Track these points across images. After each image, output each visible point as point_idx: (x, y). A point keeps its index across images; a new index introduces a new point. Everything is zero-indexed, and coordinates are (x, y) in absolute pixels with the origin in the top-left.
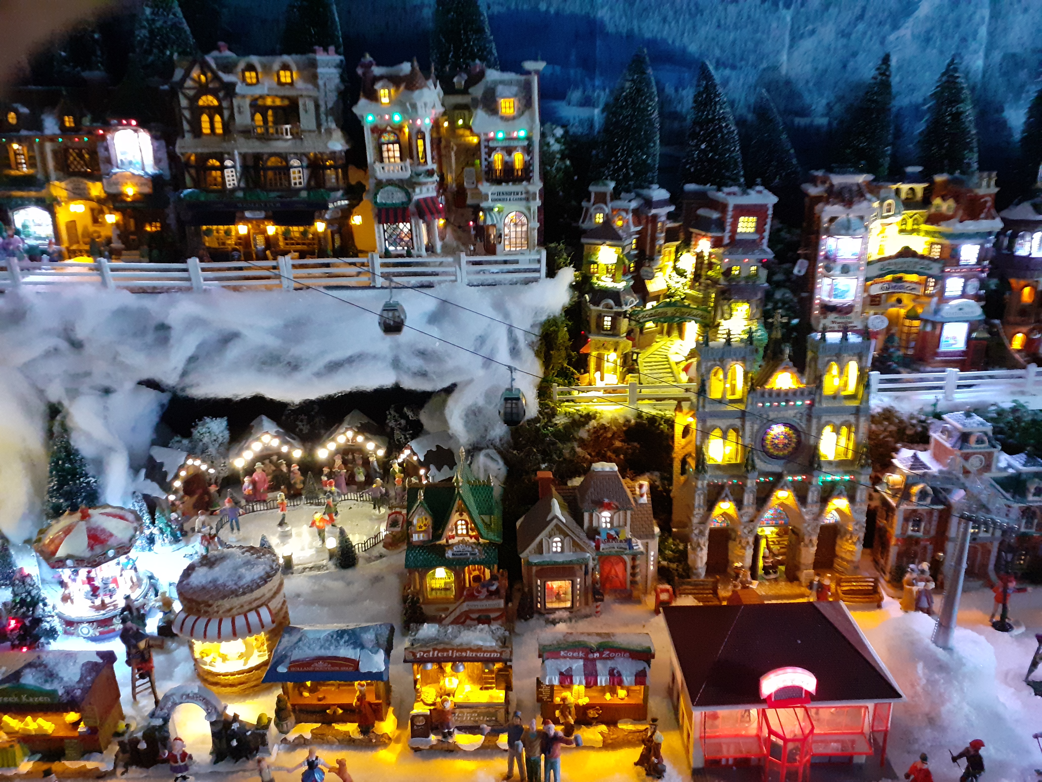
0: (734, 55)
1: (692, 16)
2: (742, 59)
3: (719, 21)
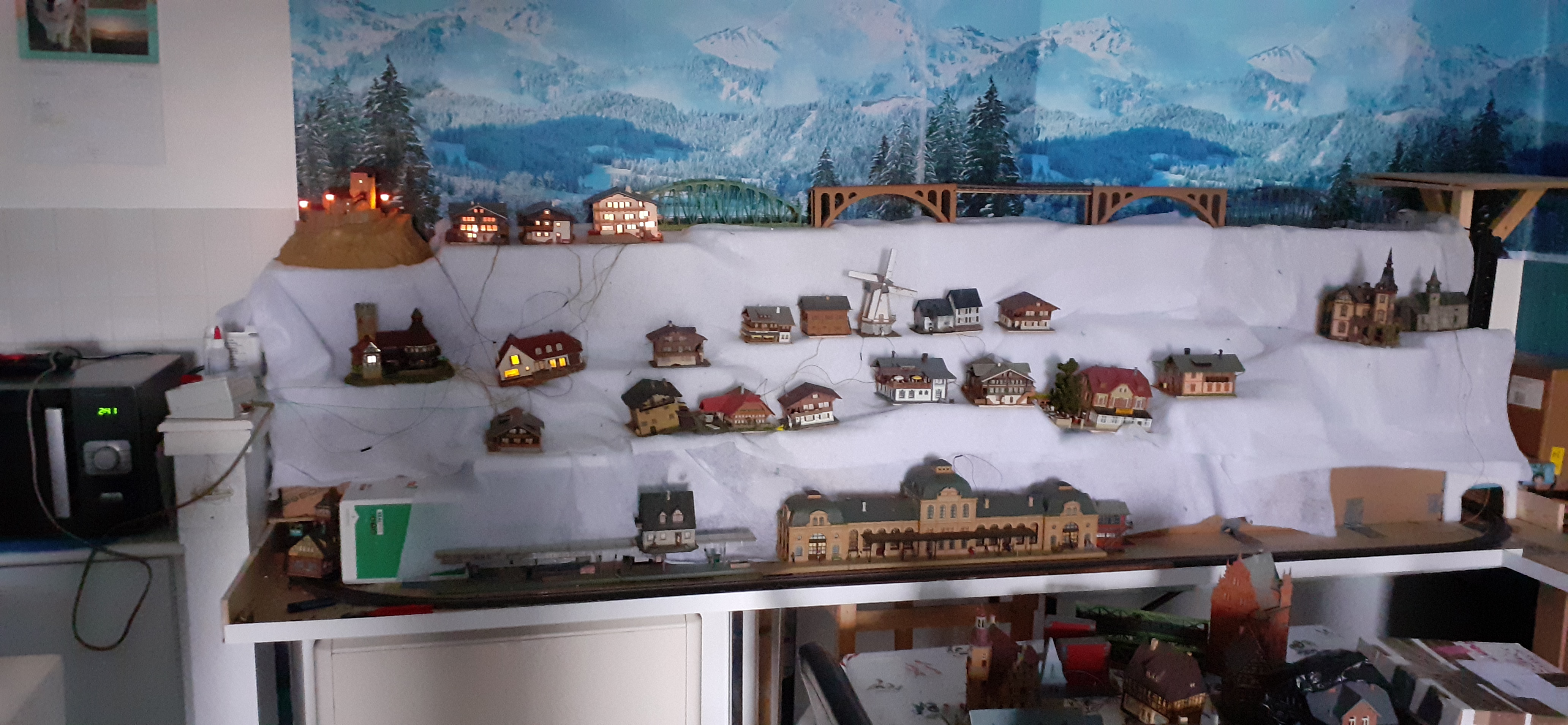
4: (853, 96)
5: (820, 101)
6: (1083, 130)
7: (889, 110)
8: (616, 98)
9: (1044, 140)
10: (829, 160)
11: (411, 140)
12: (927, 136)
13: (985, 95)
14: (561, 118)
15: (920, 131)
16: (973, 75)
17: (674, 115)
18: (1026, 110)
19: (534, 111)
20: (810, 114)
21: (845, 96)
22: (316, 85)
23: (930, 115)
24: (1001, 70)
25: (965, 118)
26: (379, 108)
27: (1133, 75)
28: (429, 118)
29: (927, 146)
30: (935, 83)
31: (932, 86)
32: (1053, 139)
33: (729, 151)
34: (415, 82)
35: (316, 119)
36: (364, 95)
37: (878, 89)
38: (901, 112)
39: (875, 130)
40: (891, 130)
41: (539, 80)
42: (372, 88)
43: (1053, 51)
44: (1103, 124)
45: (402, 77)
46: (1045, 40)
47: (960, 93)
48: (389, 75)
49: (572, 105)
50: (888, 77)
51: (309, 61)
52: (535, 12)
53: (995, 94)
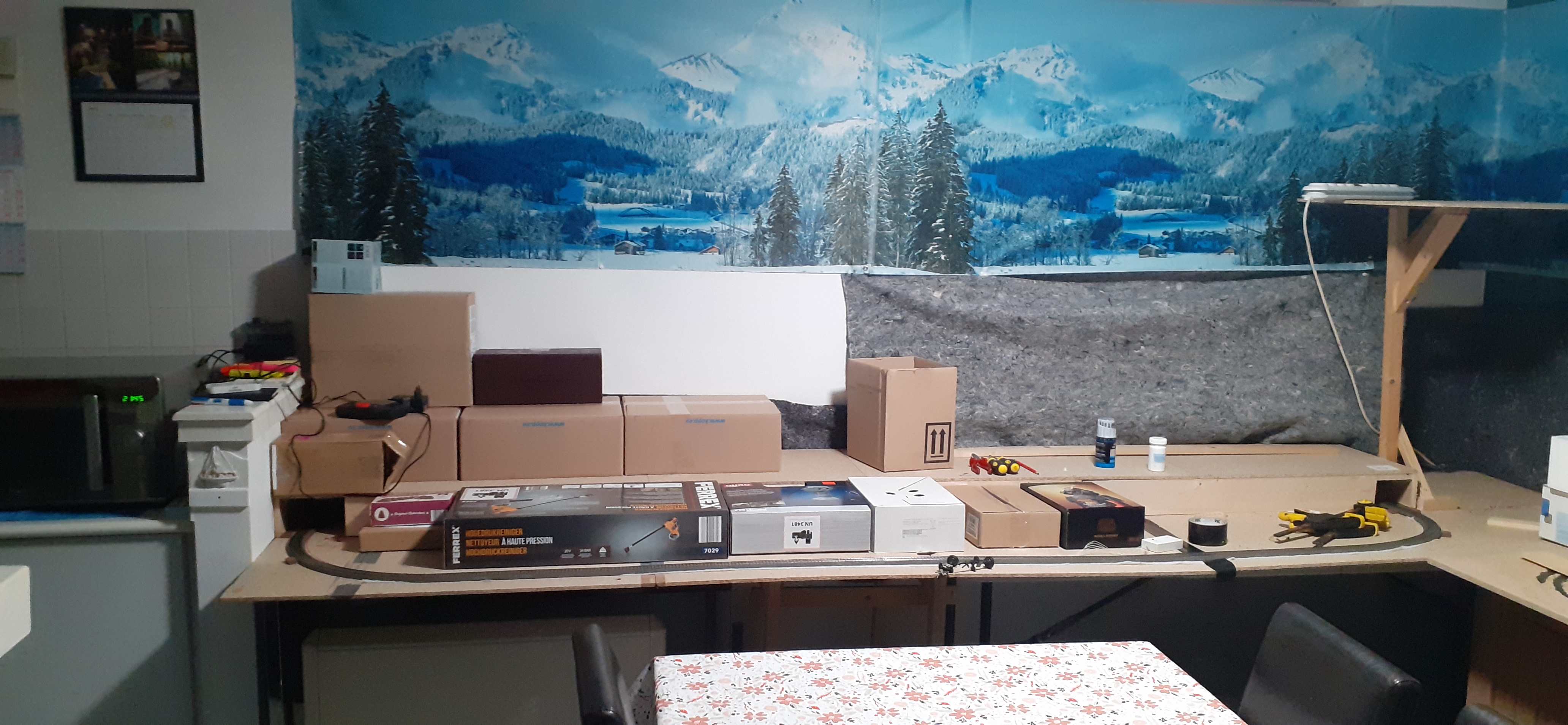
0: (672, 160)
1: (650, 140)
2: (677, 162)
3: (664, 143)
4: (810, 118)
5: (778, 121)
6: (1030, 151)
7: (843, 132)
8: (588, 118)
9: (991, 160)
10: (787, 176)
11: (401, 155)
12: (881, 155)
13: (934, 118)
14: (538, 136)
15: (872, 150)
16: (922, 99)
17: (642, 133)
18: (973, 132)
19: (513, 130)
20: (769, 134)
21: (802, 117)
22: (318, 106)
23: (883, 136)
24: (950, 94)
25: (916, 139)
26: (374, 127)
27: (1077, 98)
28: (418, 136)
29: (880, 164)
30: (887, 106)
31: (885, 109)
32: (1000, 158)
33: (694, 167)
34: (405, 104)
35: (317, 138)
36: (360, 116)
37: (833, 111)
38: (854, 133)
39: (830, 149)
40: (845, 149)
41: (518, 102)
42: (368, 109)
43: (999, 77)
44: (1049, 144)
45: (394, 100)
46: (992, 67)
47: (911, 115)
48: (383, 97)
49: (548, 124)
50: (842, 101)
51: (312, 85)
52: (515, 40)
53: (944, 117)
